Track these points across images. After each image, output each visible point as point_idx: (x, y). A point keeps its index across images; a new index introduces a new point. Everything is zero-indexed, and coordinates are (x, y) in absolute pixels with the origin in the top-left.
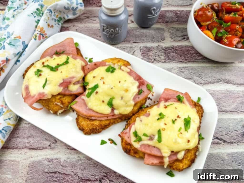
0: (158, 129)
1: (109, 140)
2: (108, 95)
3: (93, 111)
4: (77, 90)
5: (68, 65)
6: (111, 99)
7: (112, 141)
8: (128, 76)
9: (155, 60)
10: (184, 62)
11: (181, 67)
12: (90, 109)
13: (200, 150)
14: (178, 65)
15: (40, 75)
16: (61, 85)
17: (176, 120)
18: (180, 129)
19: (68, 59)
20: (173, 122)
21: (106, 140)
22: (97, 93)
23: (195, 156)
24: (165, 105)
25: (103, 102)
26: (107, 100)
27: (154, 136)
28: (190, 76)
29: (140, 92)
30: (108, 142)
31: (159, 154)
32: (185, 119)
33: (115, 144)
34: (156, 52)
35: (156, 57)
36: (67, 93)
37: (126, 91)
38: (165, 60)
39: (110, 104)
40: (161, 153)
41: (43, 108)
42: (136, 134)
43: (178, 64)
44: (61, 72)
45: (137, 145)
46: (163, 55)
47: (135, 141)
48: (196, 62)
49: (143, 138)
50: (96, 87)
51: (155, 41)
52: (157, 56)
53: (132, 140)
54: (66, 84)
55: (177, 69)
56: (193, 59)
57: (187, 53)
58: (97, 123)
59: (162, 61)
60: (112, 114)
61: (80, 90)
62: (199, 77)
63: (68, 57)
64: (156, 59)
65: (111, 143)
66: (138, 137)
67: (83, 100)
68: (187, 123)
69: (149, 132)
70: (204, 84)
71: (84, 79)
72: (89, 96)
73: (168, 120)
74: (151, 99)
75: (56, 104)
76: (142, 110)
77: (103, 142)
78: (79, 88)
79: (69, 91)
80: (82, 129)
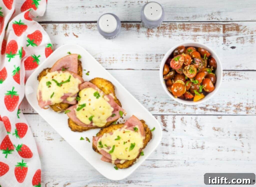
0: (114, 145)
1: (86, 138)
2: (91, 114)
3: (79, 120)
4: (72, 101)
5: (69, 83)
6: (92, 117)
7: (88, 140)
8: (108, 103)
12: (77, 119)
13: (137, 161)
15: (50, 87)
16: (62, 97)
17: (126, 142)
18: (127, 148)
19: (70, 77)
20: (124, 143)
21: (84, 138)
22: (84, 110)
23: (133, 164)
24: (124, 131)
25: (87, 116)
26: (89, 116)
27: (110, 147)
29: (113, 116)
30: (86, 139)
31: (109, 158)
32: (132, 144)
33: (89, 141)
36: (65, 102)
37: (103, 114)
39: (91, 119)
40: (111, 158)
41: (48, 108)
42: (100, 143)
44: (64, 88)
45: (99, 149)
47: (99, 147)
49: (104, 146)
50: (84, 105)
53: (98, 146)
54: (65, 97)
58: (80, 127)
60: (91, 125)
61: (74, 103)
63: (70, 75)
65: (87, 140)
66: (101, 145)
67: (74, 111)
68: (133, 146)
69: (109, 144)
71: (78, 93)
72: (78, 110)
73: (121, 141)
74: (123, 118)
75: (57, 108)
76: (112, 126)
77: (82, 139)
78: (73, 100)
79: (67, 101)
80: (70, 127)
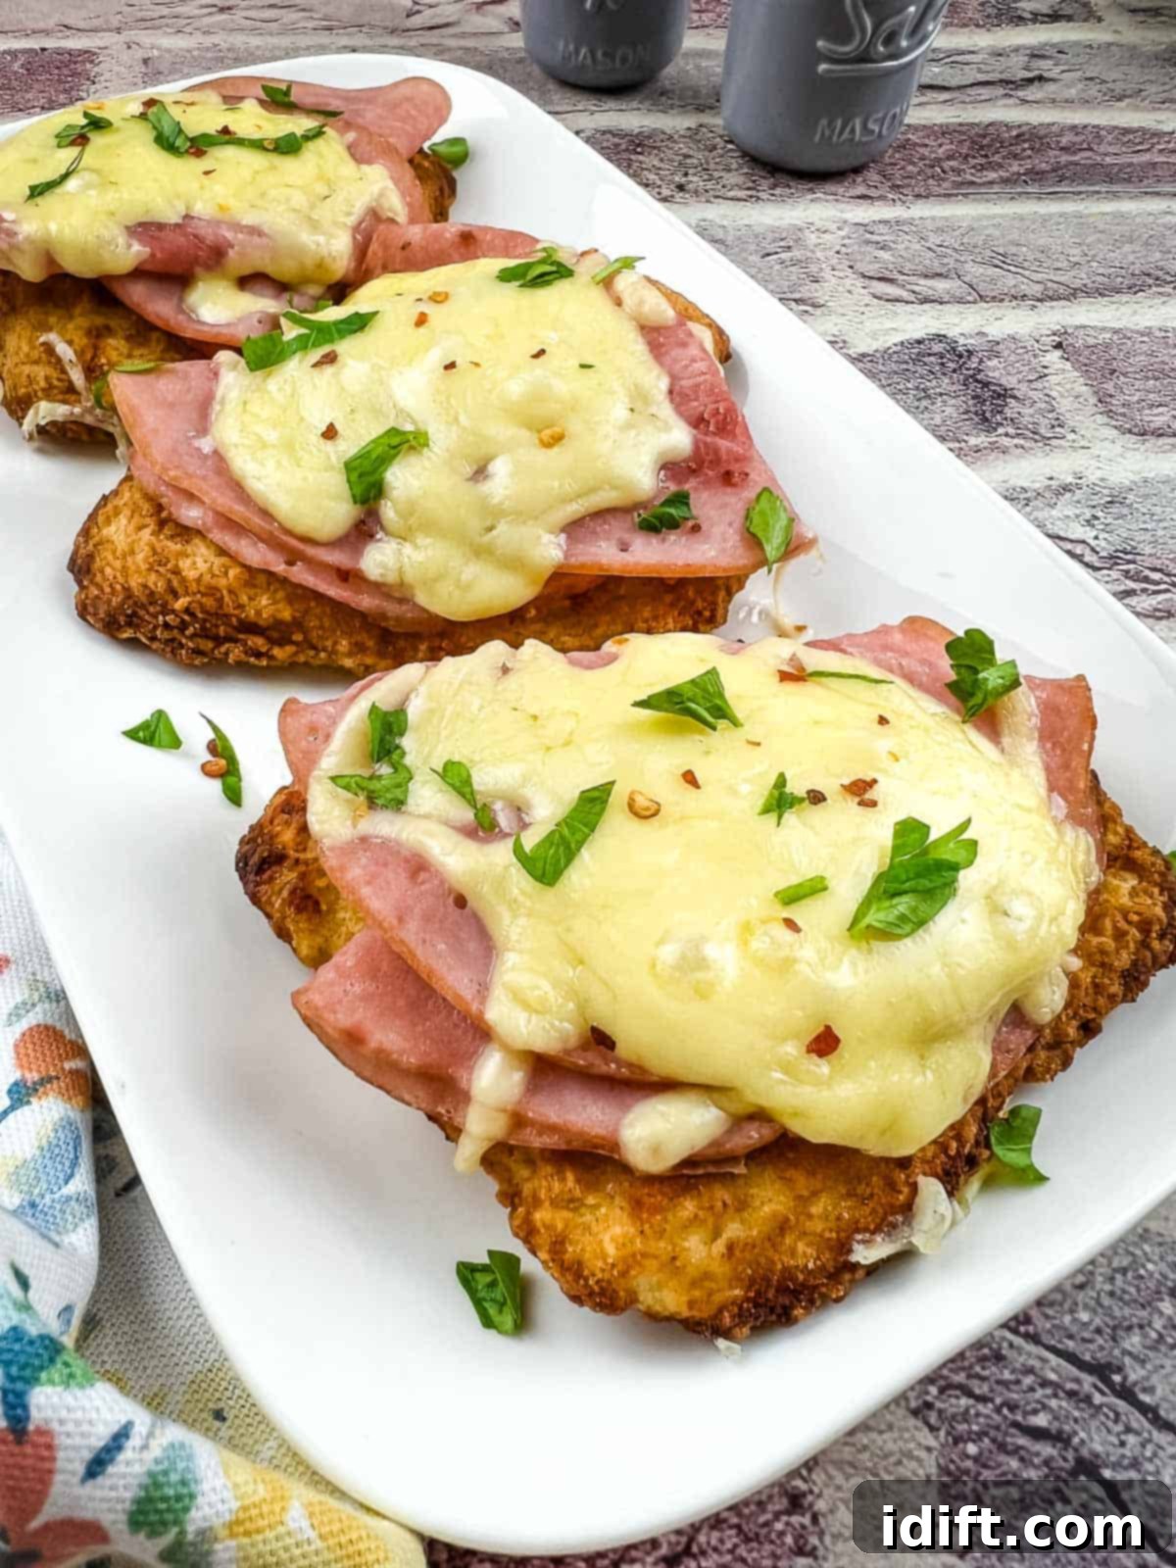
7: (224, 764)
9: (681, 188)
10: (882, 198)
11: (866, 221)
14: (842, 211)
17: (816, 798)
19: (314, 135)
20: (780, 802)
25: (330, 432)
28: (936, 263)
29: (660, 515)
34: (687, 156)
35: (686, 174)
38: (749, 189)
43: (847, 207)
44: (208, 173)
46: (734, 166)
48: (965, 195)
51: (672, 107)
52: (691, 171)
55: (839, 229)
56: (945, 185)
57: (897, 156)
59: (731, 194)
62: (996, 266)
64: (691, 187)
65: (207, 771)
70: (1040, 300)
